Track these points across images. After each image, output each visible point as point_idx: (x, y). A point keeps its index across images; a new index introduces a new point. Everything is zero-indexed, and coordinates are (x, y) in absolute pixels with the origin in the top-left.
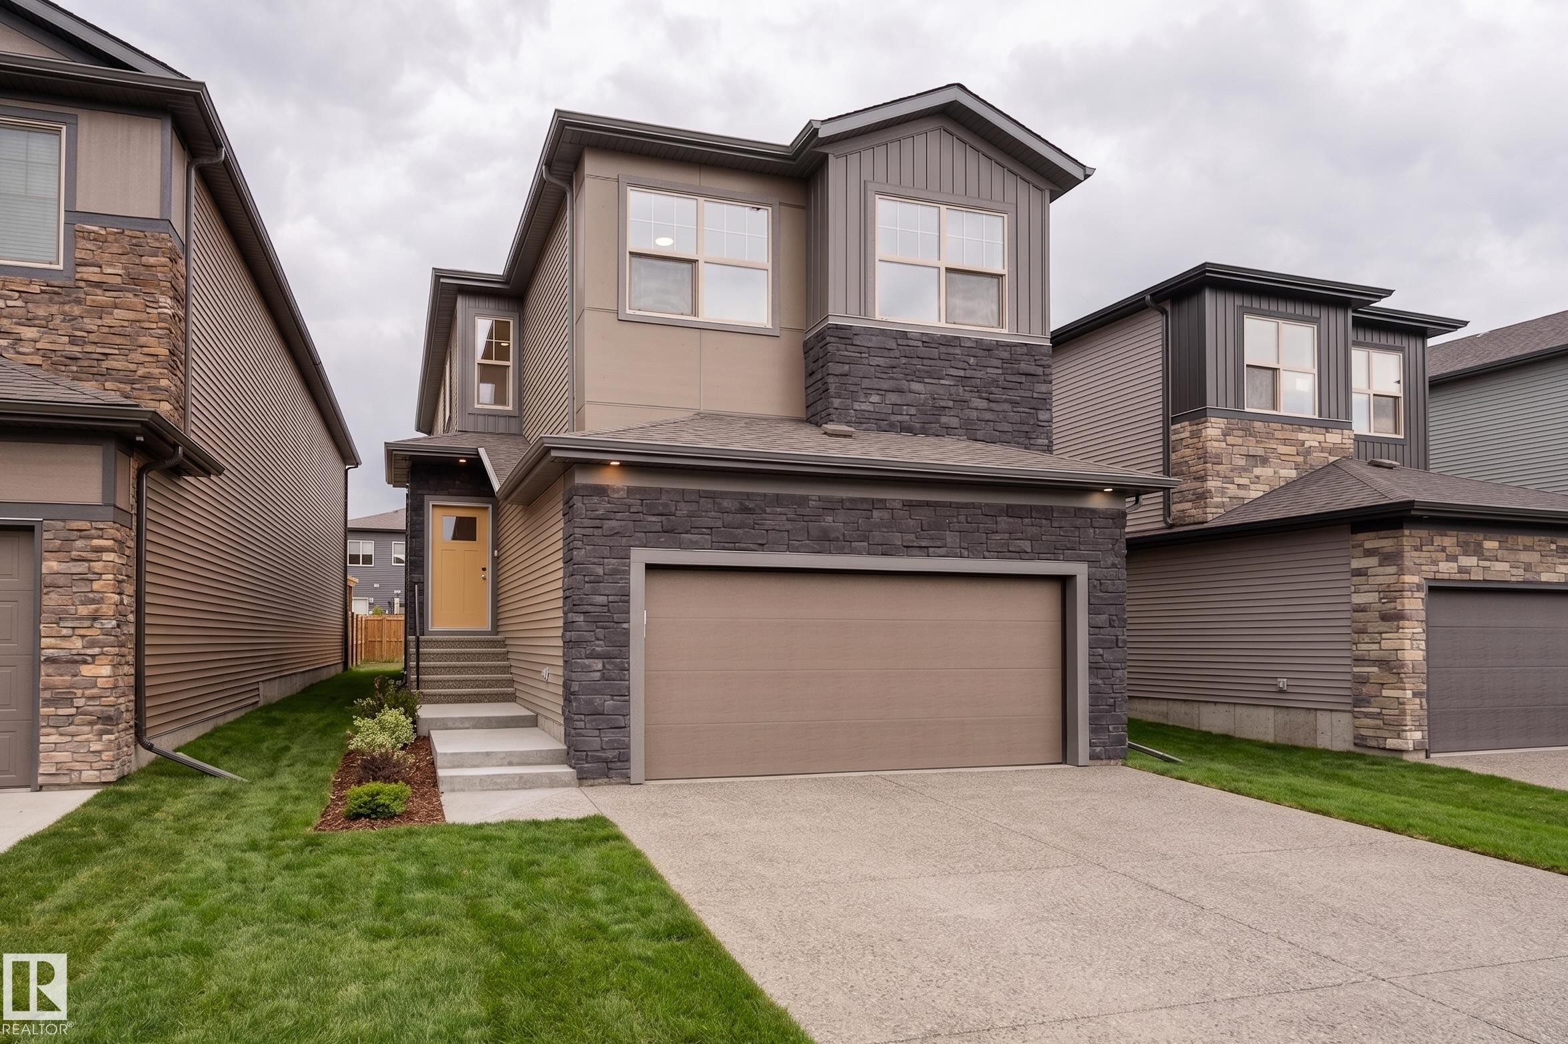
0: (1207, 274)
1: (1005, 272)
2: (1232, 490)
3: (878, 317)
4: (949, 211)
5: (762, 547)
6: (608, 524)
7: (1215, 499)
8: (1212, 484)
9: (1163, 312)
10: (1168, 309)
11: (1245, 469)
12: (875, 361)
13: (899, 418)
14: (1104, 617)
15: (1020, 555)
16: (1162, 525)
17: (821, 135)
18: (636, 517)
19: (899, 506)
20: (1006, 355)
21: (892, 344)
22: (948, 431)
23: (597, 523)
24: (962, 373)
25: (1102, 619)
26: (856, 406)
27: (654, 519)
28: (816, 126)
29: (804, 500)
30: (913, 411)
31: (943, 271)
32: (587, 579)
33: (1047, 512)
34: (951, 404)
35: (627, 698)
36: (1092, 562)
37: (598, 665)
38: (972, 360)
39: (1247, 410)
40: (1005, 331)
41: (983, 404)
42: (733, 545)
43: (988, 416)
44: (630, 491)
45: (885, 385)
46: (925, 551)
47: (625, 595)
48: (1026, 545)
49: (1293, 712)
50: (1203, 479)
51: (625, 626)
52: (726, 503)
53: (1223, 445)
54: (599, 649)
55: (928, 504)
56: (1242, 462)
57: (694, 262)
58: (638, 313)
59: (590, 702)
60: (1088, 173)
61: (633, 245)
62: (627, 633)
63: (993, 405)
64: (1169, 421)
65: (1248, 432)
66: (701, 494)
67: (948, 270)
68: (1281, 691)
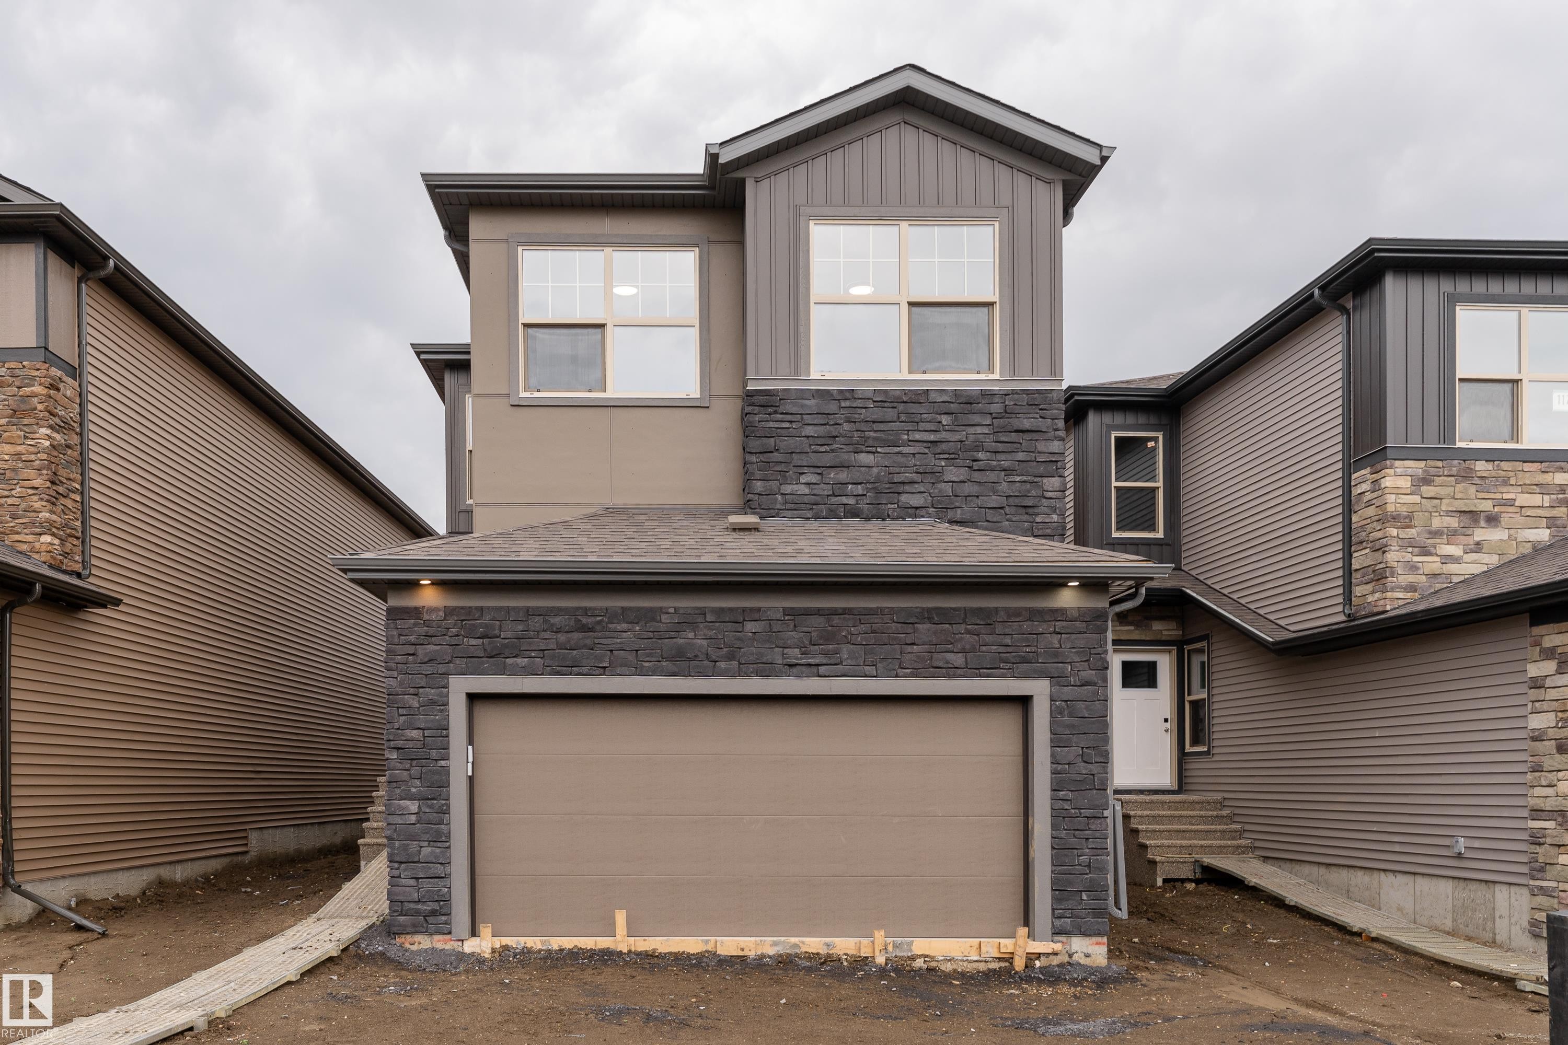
0: (1376, 254)
1: (995, 298)
2: (1432, 564)
3: (814, 375)
4: (913, 228)
5: (603, 671)
6: (420, 650)
7: (1401, 578)
8: (1393, 556)
9: (1344, 310)
10: (1350, 305)
11: (1453, 533)
12: (809, 431)
13: (844, 500)
14: (1074, 751)
15: (951, 672)
16: (1342, 618)
17: (722, 160)
18: (455, 641)
19: (779, 616)
20: (996, 408)
21: (832, 407)
22: (914, 512)
23: (411, 649)
24: (932, 437)
25: (1072, 753)
26: (787, 489)
27: (473, 642)
28: (713, 150)
29: (651, 615)
30: (860, 489)
31: (905, 307)
32: (401, 711)
33: (987, 616)
34: (917, 478)
35: (448, 844)
36: (1057, 679)
37: (413, 806)
38: (945, 420)
39: (1459, 444)
40: (996, 376)
41: (962, 474)
42: (568, 668)
43: (968, 489)
44: (449, 612)
45: (827, 459)
46: (813, 670)
47: (444, 729)
48: (957, 659)
49: (1473, 886)
50: (1383, 550)
51: (443, 763)
52: (556, 620)
53: (1417, 499)
54: (414, 790)
55: (818, 612)
56: (1453, 522)
57: (602, 326)
58: (537, 395)
59: (405, 848)
60: (1105, 153)
61: (526, 315)
62: (446, 771)
63: (977, 476)
64: (1350, 467)
65: (1466, 476)
66: (529, 613)
67: (911, 304)
68: (1459, 856)
